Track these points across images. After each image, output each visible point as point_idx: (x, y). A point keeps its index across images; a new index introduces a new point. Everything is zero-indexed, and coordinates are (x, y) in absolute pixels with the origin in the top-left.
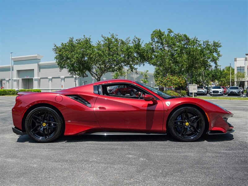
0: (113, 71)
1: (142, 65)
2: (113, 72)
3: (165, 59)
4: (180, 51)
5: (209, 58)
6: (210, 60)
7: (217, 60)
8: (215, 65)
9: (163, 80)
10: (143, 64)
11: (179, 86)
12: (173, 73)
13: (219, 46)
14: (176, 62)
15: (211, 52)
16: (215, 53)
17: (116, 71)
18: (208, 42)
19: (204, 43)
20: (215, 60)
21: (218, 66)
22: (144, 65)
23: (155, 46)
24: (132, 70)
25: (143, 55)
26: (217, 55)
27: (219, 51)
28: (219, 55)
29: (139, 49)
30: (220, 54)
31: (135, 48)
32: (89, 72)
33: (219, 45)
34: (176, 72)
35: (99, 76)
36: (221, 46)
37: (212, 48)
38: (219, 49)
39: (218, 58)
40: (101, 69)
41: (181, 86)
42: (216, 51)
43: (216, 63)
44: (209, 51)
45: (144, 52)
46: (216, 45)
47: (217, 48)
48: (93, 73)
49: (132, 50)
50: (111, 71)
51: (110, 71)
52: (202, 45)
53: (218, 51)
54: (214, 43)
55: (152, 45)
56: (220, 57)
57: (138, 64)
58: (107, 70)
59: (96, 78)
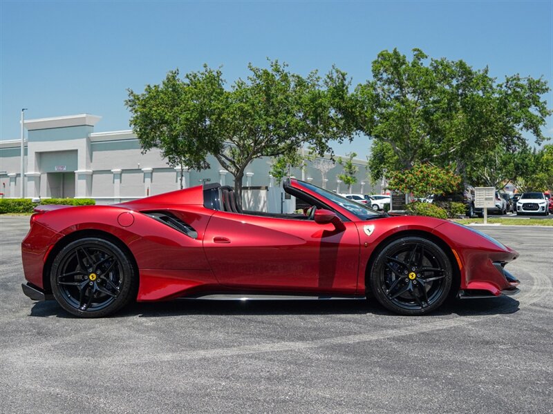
0: (274, 154)
1: (346, 140)
2: (276, 157)
3: (409, 124)
4: (449, 104)
5: (517, 121)
6: (521, 125)
7: (542, 124)
8: (535, 137)
9: (404, 177)
10: (348, 138)
11: (447, 192)
12: (426, 157)
13: (542, 90)
14: (436, 133)
15: (523, 106)
16: (533, 106)
17: (283, 153)
18: (519, 80)
19: (508, 82)
20: (534, 125)
21: (544, 139)
22: (351, 140)
23: (383, 90)
24: (321, 154)
25: (354, 112)
26: (540, 111)
27: (545, 103)
28: (544, 112)
29: (342, 98)
30: (548, 109)
31: (334, 96)
33: (544, 87)
34: (435, 156)
35: (239, 167)
36: (547, 89)
37: (526, 95)
38: (543, 97)
39: (543, 120)
40: (243, 149)
41: (451, 191)
42: (535, 102)
43: (537, 132)
44: (518, 104)
45: (356, 105)
46: (536, 87)
47: (537, 94)
48: (223, 159)
49: (325, 102)
50: (269, 154)
51: (267, 155)
52: (503, 86)
53: (541, 101)
54: (531, 82)
55: (375, 89)
56: (548, 116)
57: (337, 137)
58: (259, 152)
59: (231, 172)
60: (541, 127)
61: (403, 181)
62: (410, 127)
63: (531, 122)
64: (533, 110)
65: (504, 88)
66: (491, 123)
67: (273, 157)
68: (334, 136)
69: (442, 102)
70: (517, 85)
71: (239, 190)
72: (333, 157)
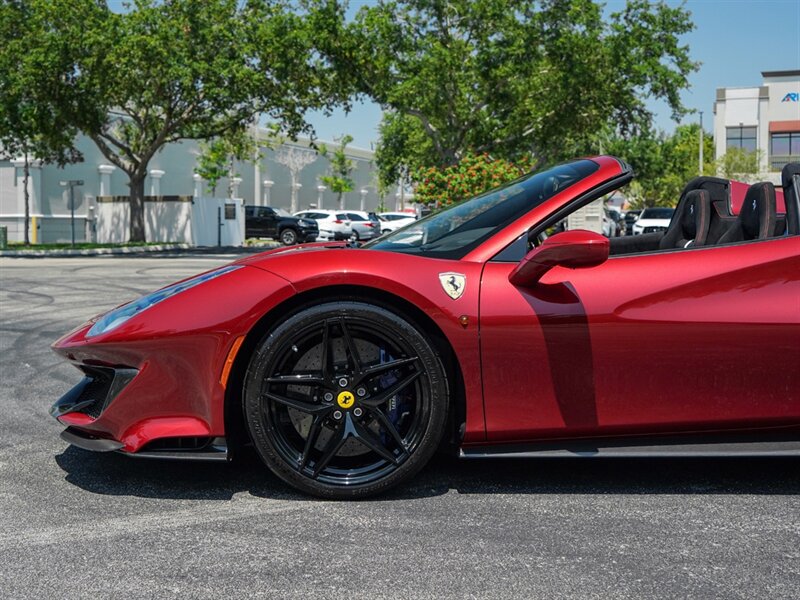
0: (206, 135)
1: (338, 110)
2: (208, 140)
3: (455, 82)
4: (526, 47)
5: (640, 80)
6: (648, 87)
7: (682, 86)
8: (671, 109)
9: (446, 179)
10: (343, 107)
12: (483, 143)
13: (681, 26)
14: (501, 98)
15: (651, 54)
16: (666, 55)
17: (221, 134)
18: (648, 7)
19: (629, 10)
20: (668, 89)
21: (685, 112)
22: (348, 109)
23: (407, 19)
24: (293, 135)
25: (355, 59)
26: (679, 64)
27: (686, 49)
28: (683, 62)
29: (334, 31)
30: (692, 60)
31: (319, 28)
32: (88, 138)
33: (685, 22)
34: (498, 140)
35: (139, 160)
36: (690, 26)
37: (655, 36)
39: (684, 80)
40: (148, 124)
42: (670, 46)
43: (674, 101)
44: (642, 50)
45: (359, 45)
46: (674, 22)
47: (674, 34)
48: (108, 143)
49: (303, 38)
50: (196, 135)
51: (191, 137)
52: (622, 18)
53: (679, 45)
54: (665, 12)
55: (392, 17)
56: (692, 72)
57: (322, 105)
58: (176, 131)
59: (123, 168)
60: (681, 92)
61: (442, 185)
62: (456, 87)
63: (665, 82)
64: (666, 61)
65: (623, 22)
66: (597, 83)
67: (203, 141)
68: (316, 103)
69: (517, 44)
70: (644, 17)
71: (139, 202)
72: (315, 142)
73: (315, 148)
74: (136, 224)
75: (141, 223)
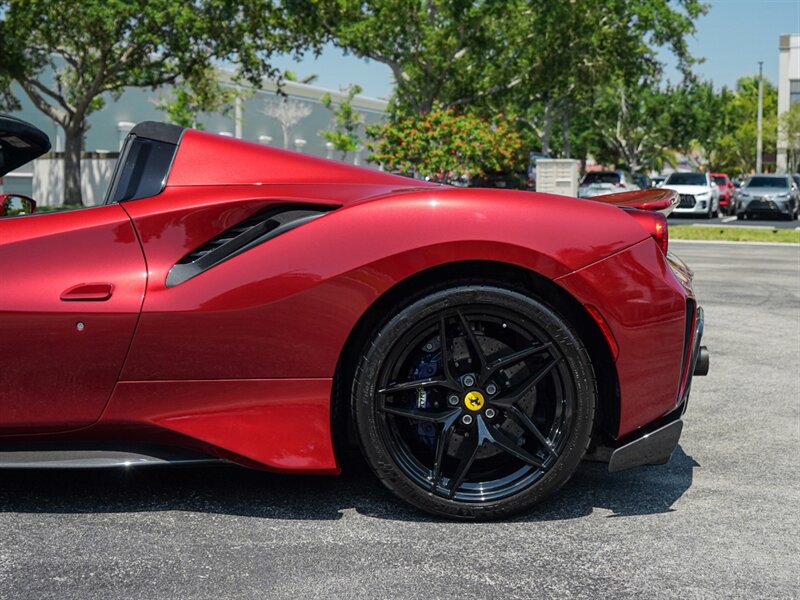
0: (153, 83)
1: (309, 54)
2: (155, 88)
6: (650, 34)
7: (688, 31)
8: (677, 58)
9: (402, 135)
10: (312, 49)
11: (490, 172)
12: (464, 98)
14: (479, 43)
17: (171, 80)
20: (673, 35)
21: (693, 61)
22: (318, 52)
24: (255, 81)
26: (687, 6)
28: (693, 7)
32: (19, 85)
34: (481, 93)
35: (74, 109)
39: (691, 24)
40: (83, 68)
41: (498, 168)
43: (680, 49)
48: (38, 91)
50: (141, 81)
51: (136, 84)
56: (701, 15)
57: (292, 48)
58: (118, 78)
59: (56, 119)
60: (687, 38)
63: (668, 25)
66: (586, 27)
67: (150, 88)
68: (282, 45)
71: (74, 159)
72: (284, 89)
73: (284, 95)
74: (71, 184)
75: (77, 183)
